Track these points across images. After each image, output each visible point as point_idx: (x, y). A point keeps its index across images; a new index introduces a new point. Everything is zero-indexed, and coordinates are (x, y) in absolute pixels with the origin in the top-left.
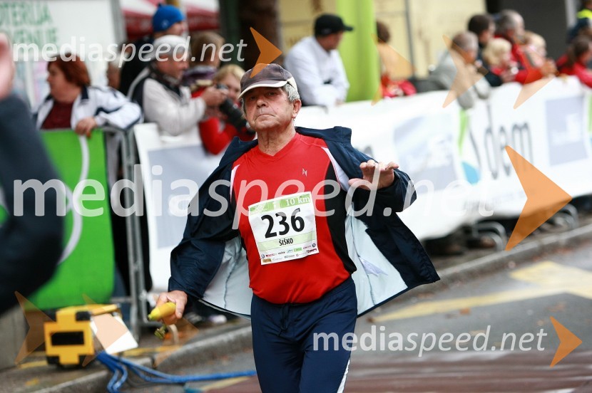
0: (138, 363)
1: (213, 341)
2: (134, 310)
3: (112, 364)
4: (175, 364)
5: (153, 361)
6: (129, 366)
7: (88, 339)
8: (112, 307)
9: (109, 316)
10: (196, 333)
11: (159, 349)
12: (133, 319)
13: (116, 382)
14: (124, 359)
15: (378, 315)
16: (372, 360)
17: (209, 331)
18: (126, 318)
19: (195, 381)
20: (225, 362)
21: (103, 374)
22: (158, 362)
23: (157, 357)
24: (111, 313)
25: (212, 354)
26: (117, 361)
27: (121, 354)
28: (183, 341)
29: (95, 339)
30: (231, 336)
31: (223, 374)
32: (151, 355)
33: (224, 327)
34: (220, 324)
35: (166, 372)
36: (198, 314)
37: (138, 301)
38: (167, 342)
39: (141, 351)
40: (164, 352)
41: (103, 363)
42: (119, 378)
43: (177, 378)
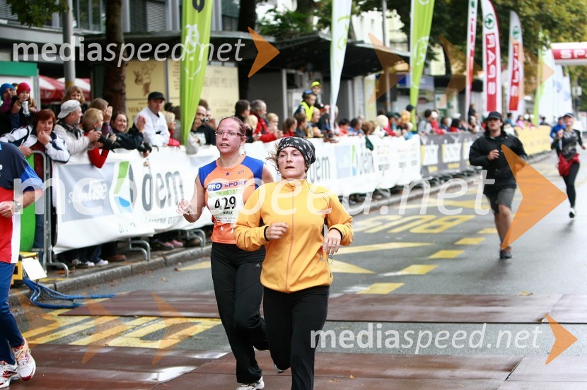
0: (47, 286)
1: (89, 276)
2: (45, 256)
3: (33, 286)
4: (67, 288)
5: (55, 286)
6: (41, 288)
7: (20, 271)
8: (35, 254)
9: (32, 259)
10: (78, 272)
11: (58, 279)
12: (44, 261)
13: (34, 297)
14: (39, 284)
15: (180, 267)
16: (179, 293)
17: (86, 270)
18: (41, 261)
19: (78, 298)
20: (95, 289)
21: (28, 291)
22: (58, 287)
23: (57, 284)
24: (33, 257)
25: (87, 284)
26: (36, 285)
27: (37, 280)
28: (72, 275)
29: (24, 270)
30: (98, 274)
31: (94, 296)
32: (54, 282)
33: (95, 269)
34: (92, 267)
35: (62, 292)
36: (80, 260)
37: (48, 252)
38: (63, 275)
39: (48, 279)
40: (62, 281)
41: (27, 285)
42: (36, 295)
43: (69, 296)
